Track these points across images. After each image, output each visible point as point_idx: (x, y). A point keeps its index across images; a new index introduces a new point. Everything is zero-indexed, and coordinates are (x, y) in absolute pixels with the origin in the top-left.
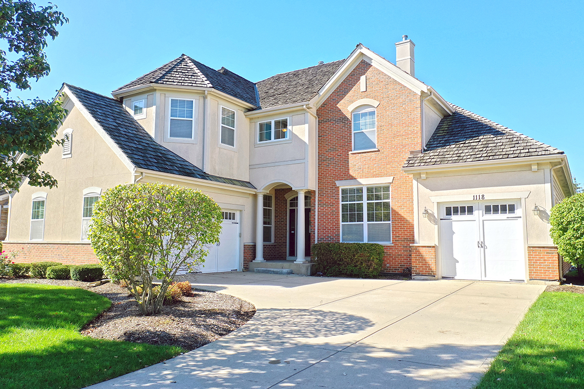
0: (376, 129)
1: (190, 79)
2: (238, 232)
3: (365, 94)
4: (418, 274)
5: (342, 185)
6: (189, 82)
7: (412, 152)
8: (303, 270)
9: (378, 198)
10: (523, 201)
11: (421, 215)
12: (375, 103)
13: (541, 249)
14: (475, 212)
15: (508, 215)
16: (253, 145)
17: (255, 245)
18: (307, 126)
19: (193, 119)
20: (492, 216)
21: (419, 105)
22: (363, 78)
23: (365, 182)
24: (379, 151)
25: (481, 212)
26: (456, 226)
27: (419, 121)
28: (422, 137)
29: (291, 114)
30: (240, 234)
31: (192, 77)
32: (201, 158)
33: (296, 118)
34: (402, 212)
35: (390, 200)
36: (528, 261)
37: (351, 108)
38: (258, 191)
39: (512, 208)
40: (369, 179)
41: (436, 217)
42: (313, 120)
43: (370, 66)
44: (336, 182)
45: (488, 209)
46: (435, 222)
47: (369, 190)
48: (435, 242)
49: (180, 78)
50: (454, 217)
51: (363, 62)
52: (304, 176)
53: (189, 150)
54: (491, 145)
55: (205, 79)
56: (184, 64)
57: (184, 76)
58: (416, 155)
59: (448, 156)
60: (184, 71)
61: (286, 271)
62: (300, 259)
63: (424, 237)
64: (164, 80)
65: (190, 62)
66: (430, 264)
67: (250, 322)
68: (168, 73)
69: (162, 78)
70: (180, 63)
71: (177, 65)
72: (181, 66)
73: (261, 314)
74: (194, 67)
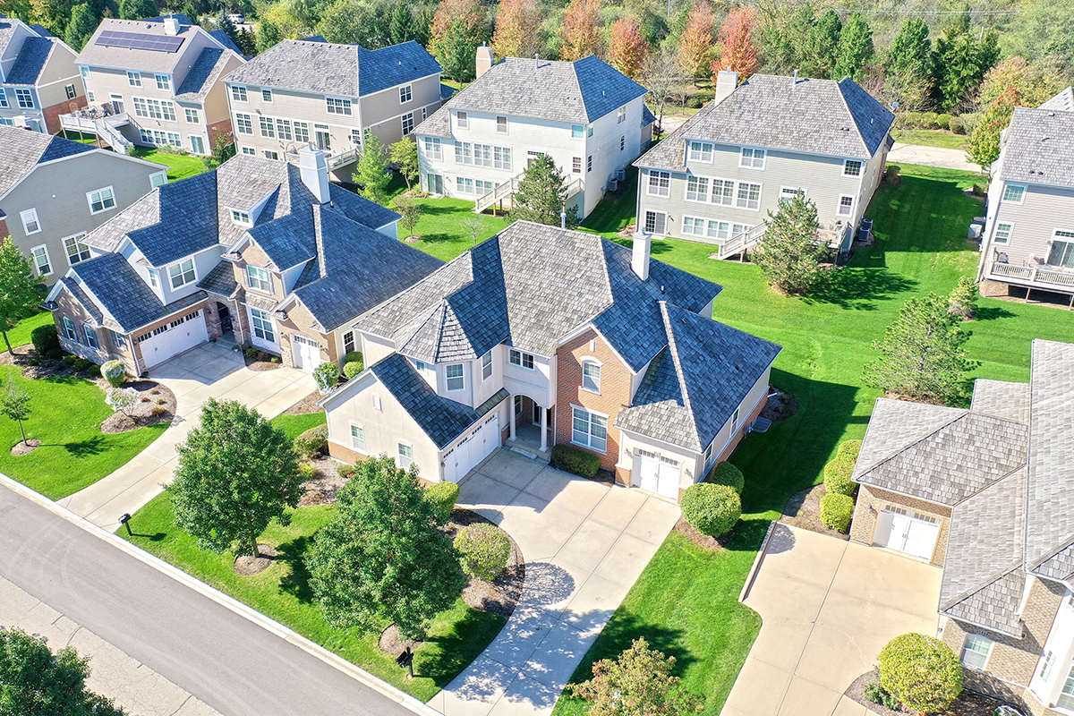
0: (600, 379)
1: (459, 348)
3: (593, 353)
4: (618, 483)
5: (574, 407)
6: (459, 353)
7: (622, 405)
8: (546, 459)
9: (599, 423)
10: (681, 463)
11: (623, 451)
12: (600, 363)
14: (656, 458)
15: (673, 465)
16: (505, 363)
17: (510, 426)
18: (548, 365)
19: (463, 377)
20: (664, 463)
21: (629, 378)
22: (592, 342)
23: (590, 411)
24: (601, 395)
25: (659, 459)
26: (643, 461)
27: (629, 388)
28: (630, 396)
29: (537, 353)
31: (460, 343)
32: (471, 400)
34: (613, 439)
35: (606, 428)
37: (582, 358)
38: (511, 396)
40: (593, 410)
41: (633, 454)
43: (598, 335)
44: (570, 404)
45: (662, 459)
46: (632, 457)
47: (593, 416)
48: (630, 468)
49: (451, 348)
52: (547, 399)
53: (461, 397)
54: (672, 420)
55: (470, 345)
56: (448, 319)
57: (453, 343)
58: (624, 410)
59: (643, 422)
60: (452, 333)
61: (534, 456)
62: (544, 448)
63: (624, 464)
64: (440, 355)
65: (452, 312)
66: (626, 481)
67: (525, 585)
68: (440, 341)
69: (438, 352)
70: (445, 317)
71: (444, 323)
72: (447, 324)
73: (529, 573)
74: (457, 322)
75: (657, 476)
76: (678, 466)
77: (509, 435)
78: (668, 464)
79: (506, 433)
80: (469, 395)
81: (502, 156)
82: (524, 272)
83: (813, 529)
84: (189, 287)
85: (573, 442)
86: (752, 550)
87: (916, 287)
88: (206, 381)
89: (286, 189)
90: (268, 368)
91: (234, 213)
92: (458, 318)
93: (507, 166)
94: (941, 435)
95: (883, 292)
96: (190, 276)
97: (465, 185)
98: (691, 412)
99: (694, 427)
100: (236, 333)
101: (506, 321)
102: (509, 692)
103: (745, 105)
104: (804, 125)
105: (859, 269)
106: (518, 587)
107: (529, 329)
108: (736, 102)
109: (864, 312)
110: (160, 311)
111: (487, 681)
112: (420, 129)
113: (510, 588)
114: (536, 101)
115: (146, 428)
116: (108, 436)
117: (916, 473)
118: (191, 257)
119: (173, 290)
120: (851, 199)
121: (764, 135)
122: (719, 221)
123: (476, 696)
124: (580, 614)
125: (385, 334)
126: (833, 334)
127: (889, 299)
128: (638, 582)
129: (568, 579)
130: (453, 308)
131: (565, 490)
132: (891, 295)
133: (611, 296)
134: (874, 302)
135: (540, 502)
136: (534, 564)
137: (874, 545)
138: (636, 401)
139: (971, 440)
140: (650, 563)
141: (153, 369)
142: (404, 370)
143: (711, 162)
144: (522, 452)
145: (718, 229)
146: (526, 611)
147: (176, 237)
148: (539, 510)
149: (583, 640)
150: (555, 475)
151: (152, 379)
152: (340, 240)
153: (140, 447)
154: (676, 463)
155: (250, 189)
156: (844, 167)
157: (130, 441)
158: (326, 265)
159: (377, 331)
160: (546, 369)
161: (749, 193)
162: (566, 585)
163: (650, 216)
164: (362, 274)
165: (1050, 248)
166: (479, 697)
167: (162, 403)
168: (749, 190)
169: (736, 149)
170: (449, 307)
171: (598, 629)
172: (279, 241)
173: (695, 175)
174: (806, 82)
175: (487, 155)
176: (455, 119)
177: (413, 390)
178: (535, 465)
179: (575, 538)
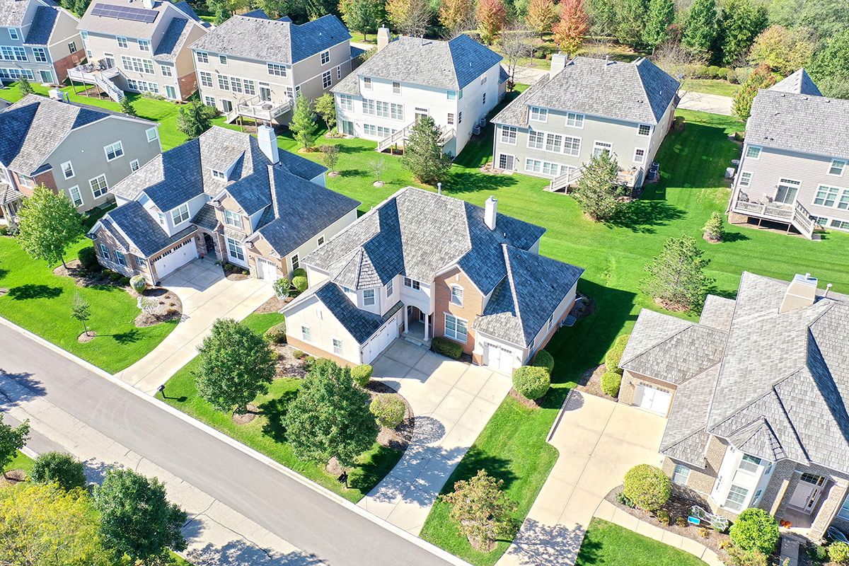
0: (462, 298)
1: (372, 279)
3: (458, 282)
5: (446, 314)
7: (477, 315)
8: (427, 346)
10: (514, 353)
11: (478, 343)
12: (463, 288)
15: (509, 354)
16: (401, 285)
17: (404, 324)
18: (429, 288)
19: (375, 297)
20: (503, 352)
22: (457, 275)
23: (457, 317)
24: (463, 308)
25: (500, 349)
26: (490, 350)
29: (421, 281)
30: (397, 323)
31: (372, 276)
33: (424, 283)
34: (471, 335)
35: (466, 328)
36: (512, 372)
37: (451, 284)
38: (405, 306)
41: (483, 345)
42: (432, 286)
44: (444, 312)
46: (483, 348)
47: (458, 320)
48: (482, 354)
51: (458, 268)
52: (428, 309)
53: (374, 309)
54: (508, 325)
55: (379, 278)
56: (364, 260)
57: (368, 276)
58: (478, 318)
59: (490, 326)
60: (367, 270)
61: (420, 344)
62: (426, 338)
63: (478, 351)
64: (360, 284)
65: (367, 255)
66: (479, 362)
67: (414, 431)
68: (359, 275)
69: (358, 282)
70: (362, 259)
71: (361, 263)
72: (364, 263)
73: (417, 423)
74: (370, 262)
75: (499, 359)
76: (512, 354)
77: (404, 330)
78: (506, 352)
79: (403, 328)
80: (378, 307)
81: (397, 110)
82: (413, 224)
83: (596, 395)
84: (185, 223)
85: (446, 335)
86: (557, 408)
87: (685, 215)
88: (200, 288)
89: (249, 155)
90: (241, 279)
91: (214, 171)
92: (371, 259)
93: (400, 118)
94: (675, 339)
95: (661, 220)
96: (185, 216)
97: (370, 130)
98: (520, 320)
99: (522, 331)
100: (217, 253)
101: (401, 258)
102: (405, 497)
103: (570, 81)
104: (612, 98)
105: (647, 201)
106: (410, 432)
107: (417, 264)
108: (564, 78)
109: (647, 235)
110: (167, 241)
111: (391, 491)
112: (337, 89)
113: (406, 433)
114: (421, 72)
115: (164, 323)
116: (141, 329)
117: (658, 363)
118: (186, 203)
119: (175, 226)
120: (643, 151)
121: (583, 104)
122: (551, 163)
123: (385, 500)
124: (448, 450)
125: (322, 267)
126: (625, 251)
127: (665, 225)
128: (485, 429)
129: (441, 427)
130: (367, 253)
131: (440, 367)
132: (666, 222)
133: (470, 244)
134: (655, 227)
135: (424, 376)
136: (420, 417)
137: (633, 405)
138: (485, 313)
139: (693, 343)
140: (493, 417)
141: (163, 279)
142: (336, 293)
143: (546, 122)
144: (412, 341)
145: (550, 169)
146: (415, 448)
147: (176, 190)
148: (423, 381)
149: (449, 466)
150: (434, 357)
151: (164, 287)
152: (286, 190)
153: (162, 337)
154: (510, 352)
155: (224, 154)
156: (638, 129)
157: (156, 332)
158: (279, 209)
159: (317, 265)
160: (428, 290)
161: (572, 144)
162: (440, 431)
163: (503, 158)
164: (303, 214)
165: (777, 190)
166: (387, 500)
167: (172, 305)
168: (572, 142)
169: (563, 113)
170: (365, 252)
171: (459, 459)
172: (247, 194)
173: (534, 130)
174: (614, 65)
175: (386, 109)
176: (362, 82)
177: (342, 306)
178: (421, 350)
179: (446, 400)
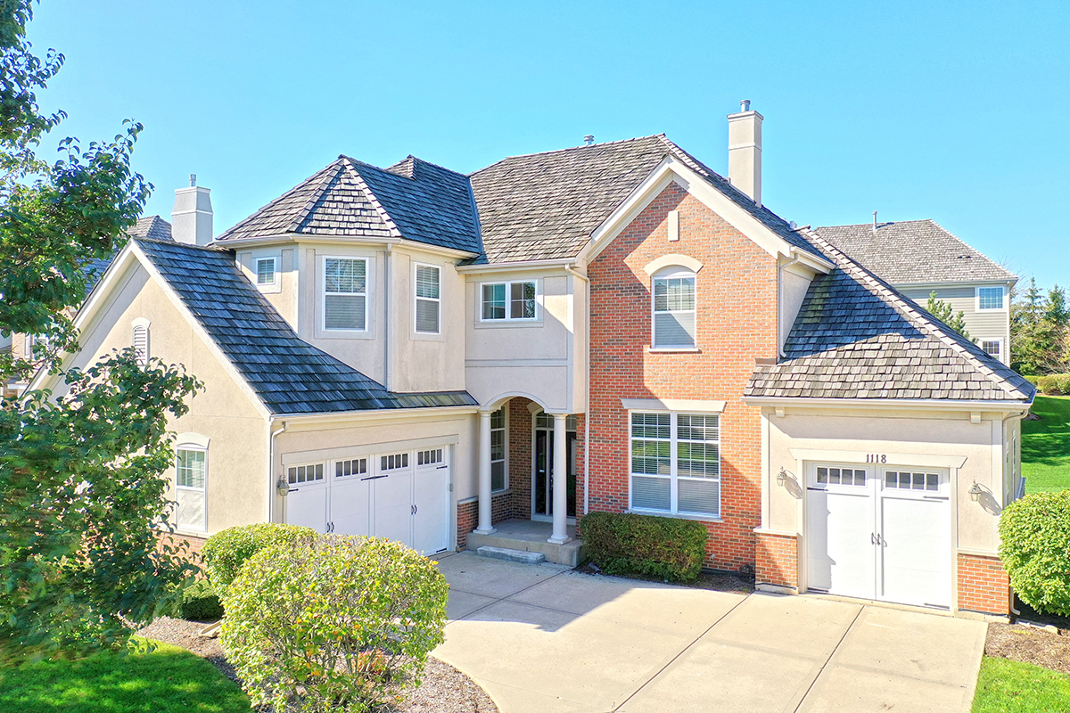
0: (695, 311)
1: (360, 219)
2: (447, 482)
3: (676, 246)
4: (766, 582)
5: (634, 407)
6: (358, 225)
7: (759, 361)
8: (565, 557)
9: (697, 435)
10: (953, 472)
11: (774, 480)
12: (696, 265)
13: (981, 560)
14: (869, 482)
15: (926, 492)
16: (472, 325)
17: (477, 502)
18: (570, 298)
19: (366, 295)
20: (897, 491)
21: (773, 277)
22: (672, 215)
23: (675, 406)
24: (700, 352)
25: (879, 481)
26: (832, 502)
27: (773, 306)
28: (778, 335)
29: (542, 275)
30: (451, 485)
31: (364, 213)
32: (381, 364)
33: (551, 282)
34: (741, 466)
35: (718, 442)
36: (957, 577)
37: (651, 268)
38: (482, 409)
39: (933, 481)
40: (682, 400)
41: (800, 485)
42: (580, 284)
43: (685, 193)
44: (623, 401)
45: (891, 478)
46: (799, 494)
47: (682, 419)
48: (796, 528)
49: (340, 218)
50: (830, 487)
51: (673, 185)
52: (567, 390)
54: (900, 362)
55: (386, 217)
56: (345, 181)
57: (346, 212)
58: (767, 369)
60: (348, 199)
61: (533, 556)
62: (559, 535)
63: (777, 520)
65: (354, 174)
66: (787, 572)
68: (318, 204)
69: (309, 219)
71: (333, 185)
72: (339, 187)
74: (363, 187)
75: (878, 540)
76: (944, 488)
78: (912, 492)
79: (470, 514)
80: (376, 348)
85: (632, 509)
92: (368, 183)
101: (475, 238)
131: (619, 600)
138: (792, 350)
144: (507, 551)
150: (591, 583)
156: (977, 299)
160: (564, 307)
170: (351, 168)
178: (537, 570)
